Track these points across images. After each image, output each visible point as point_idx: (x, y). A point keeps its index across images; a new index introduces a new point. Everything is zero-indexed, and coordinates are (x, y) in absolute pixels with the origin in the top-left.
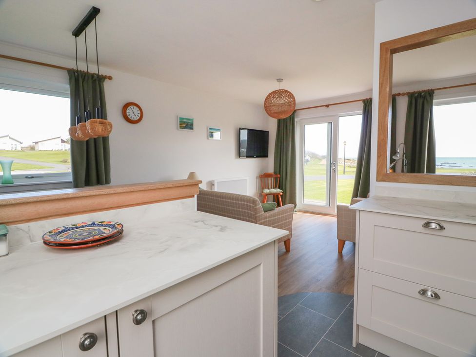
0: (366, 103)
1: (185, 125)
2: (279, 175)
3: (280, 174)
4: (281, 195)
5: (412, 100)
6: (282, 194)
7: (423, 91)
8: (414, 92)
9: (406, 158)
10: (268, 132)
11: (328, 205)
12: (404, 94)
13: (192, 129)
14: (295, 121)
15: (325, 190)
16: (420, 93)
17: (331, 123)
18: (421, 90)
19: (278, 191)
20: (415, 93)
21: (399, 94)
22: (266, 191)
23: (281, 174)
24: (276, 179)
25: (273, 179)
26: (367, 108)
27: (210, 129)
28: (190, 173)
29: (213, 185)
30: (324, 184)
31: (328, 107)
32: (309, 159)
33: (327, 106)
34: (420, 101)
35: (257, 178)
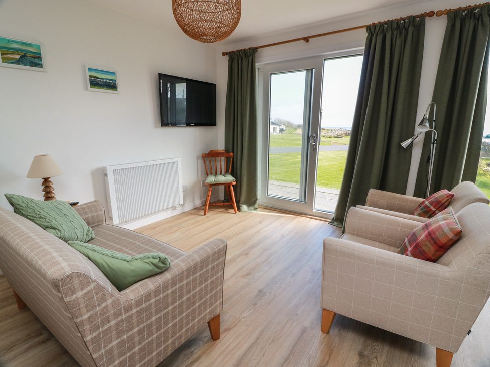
0: (372, 30)
1: (18, 57)
2: (232, 154)
3: (233, 152)
4: (233, 186)
5: (455, 23)
6: (235, 183)
7: (476, 7)
8: (460, 8)
9: (435, 129)
10: (215, 85)
11: (303, 200)
12: (440, 13)
13: (40, 65)
14: (256, 68)
15: (300, 165)
16: (471, 10)
17: (312, 69)
18: (473, 4)
19: (230, 178)
20: (460, 10)
21: (431, 14)
22: (211, 179)
23: (235, 151)
24: (228, 160)
25: (223, 159)
26: (373, 41)
27: (90, 69)
28: (35, 157)
29: (106, 175)
30: (297, 158)
31: (307, 41)
32: (284, 128)
33: (306, 39)
34: (470, 25)
35: (198, 158)
